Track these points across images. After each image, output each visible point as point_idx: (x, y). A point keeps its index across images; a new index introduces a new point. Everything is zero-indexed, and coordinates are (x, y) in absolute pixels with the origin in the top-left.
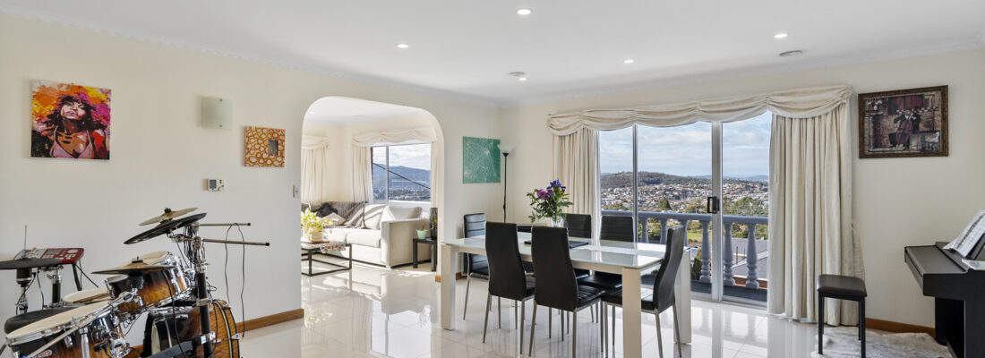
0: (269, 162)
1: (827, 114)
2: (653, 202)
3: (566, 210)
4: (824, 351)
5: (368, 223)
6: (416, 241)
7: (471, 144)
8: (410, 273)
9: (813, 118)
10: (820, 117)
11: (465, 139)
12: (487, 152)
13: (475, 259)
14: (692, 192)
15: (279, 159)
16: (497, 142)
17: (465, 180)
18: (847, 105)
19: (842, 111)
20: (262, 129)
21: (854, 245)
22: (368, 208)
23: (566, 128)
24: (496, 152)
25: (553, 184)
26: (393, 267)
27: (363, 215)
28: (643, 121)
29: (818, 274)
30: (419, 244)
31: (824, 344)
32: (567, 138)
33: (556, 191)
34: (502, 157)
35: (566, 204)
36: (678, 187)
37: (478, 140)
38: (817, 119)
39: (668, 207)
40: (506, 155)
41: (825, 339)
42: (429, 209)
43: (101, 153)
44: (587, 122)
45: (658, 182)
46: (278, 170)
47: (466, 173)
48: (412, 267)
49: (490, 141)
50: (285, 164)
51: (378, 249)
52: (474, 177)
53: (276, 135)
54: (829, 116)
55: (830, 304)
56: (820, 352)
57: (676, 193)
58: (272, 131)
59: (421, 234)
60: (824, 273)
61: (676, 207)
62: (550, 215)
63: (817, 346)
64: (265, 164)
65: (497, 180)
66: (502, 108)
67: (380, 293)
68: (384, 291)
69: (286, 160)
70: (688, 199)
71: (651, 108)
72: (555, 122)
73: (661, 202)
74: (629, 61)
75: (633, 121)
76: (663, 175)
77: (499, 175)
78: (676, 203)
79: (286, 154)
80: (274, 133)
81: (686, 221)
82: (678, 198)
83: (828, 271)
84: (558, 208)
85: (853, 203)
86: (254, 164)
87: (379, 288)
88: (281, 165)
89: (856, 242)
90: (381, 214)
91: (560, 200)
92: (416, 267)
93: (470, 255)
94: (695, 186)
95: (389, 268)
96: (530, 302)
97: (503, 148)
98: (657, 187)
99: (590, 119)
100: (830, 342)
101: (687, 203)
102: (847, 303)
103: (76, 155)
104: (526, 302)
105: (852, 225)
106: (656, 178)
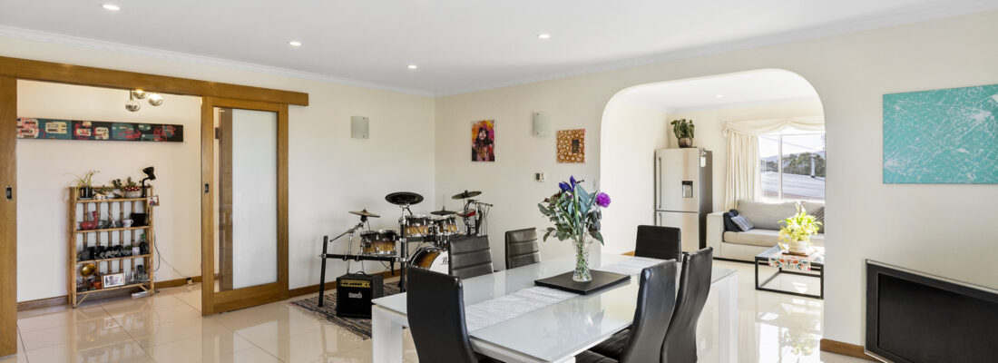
0: (573, 159)
15: (580, 155)
17: (889, 178)
20: (567, 131)
43: (492, 159)
46: (579, 165)
47: (890, 163)
50: (586, 160)
53: (577, 135)
58: (575, 132)
64: (570, 161)
69: (585, 156)
79: (586, 151)
80: (576, 133)
86: (563, 161)
88: (582, 160)
103: (484, 160)
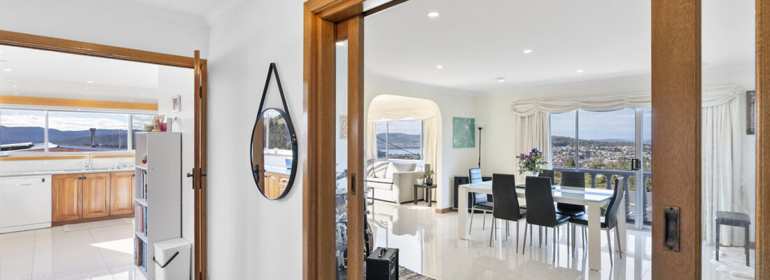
1: (722, 105)
2: (560, 161)
3: (542, 167)
4: (720, 259)
5: (377, 174)
6: (416, 186)
7: (458, 121)
8: (413, 207)
9: (713, 107)
10: (717, 106)
11: (454, 119)
12: (467, 127)
13: (477, 197)
14: (595, 153)
16: (473, 120)
17: (454, 146)
18: (738, 99)
19: (734, 103)
21: (742, 193)
22: (376, 164)
23: (526, 112)
24: (472, 127)
25: (533, 151)
26: (401, 203)
27: (373, 169)
28: (583, 107)
29: (715, 210)
30: (418, 188)
31: (720, 255)
32: (527, 119)
33: (536, 155)
34: (477, 131)
35: (543, 163)
36: (582, 148)
37: (462, 119)
38: (715, 108)
39: (573, 164)
40: (480, 129)
41: (720, 253)
42: (424, 165)
44: (542, 108)
45: (564, 145)
47: (455, 141)
48: (413, 203)
49: (469, 119)
51: (391, 192)
52: (460, 144)
54: (724, 106)
55: (724, 229)
56: (717, 259)
57: (580, 154)
59: (420, 182)
60: (720, 210)
61: (581, 165)
62: (531, 170)
63: (715, 257)
65: (473, 146)
66: (477, 97)
67: (392, 220)
68: (396, 218)
70: (591, 159)
71: (591, 99)
72: (518, 107)
73: (568, 161)
74: (580, 71)
75: (577, 108)
76: (569, 138)
77: (474, 143)
78: (580, 162)
81: (611, 175)
82: (582, 158)
83: (723, 209)
84: (537, 166)
85: (741, 165)
87: (391, 217)
89: (744, 191)
90: (386, 168)
91: (538, 160)
92: (416, 203)
93: (474, 193)
94: (597, 148)
95: (398, 204)
96: (523, 222)
97: (477, 124)
98: (564, 148)
99: (544, 105)
100: (724, 255)
101: (590, 162)
102: (736, 228)
104: (520, 223)
105: (741, 179)
106: (562, 142)
